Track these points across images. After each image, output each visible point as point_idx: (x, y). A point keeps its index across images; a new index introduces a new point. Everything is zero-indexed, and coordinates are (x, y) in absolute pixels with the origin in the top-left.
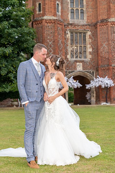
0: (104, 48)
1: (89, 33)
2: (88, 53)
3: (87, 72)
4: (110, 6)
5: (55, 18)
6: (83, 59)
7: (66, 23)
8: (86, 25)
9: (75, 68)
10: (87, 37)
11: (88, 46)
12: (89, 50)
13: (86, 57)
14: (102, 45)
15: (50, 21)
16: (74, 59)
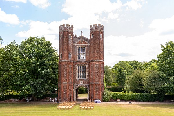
0: (92, 74)
1: (87, 66)
2: (86, 76)
3: (86, 85)
4: (95, 54)
5: (68, 61)
6: (84, 79)
7: (75, 62)
8: (86, 62)
9: (80, 83)
10: (86, 68)
11: (86, 72)
12: (87, 74)
13: (85, 78)
14: (91, 72)
15: (65, 63)
16: (79, 79)
